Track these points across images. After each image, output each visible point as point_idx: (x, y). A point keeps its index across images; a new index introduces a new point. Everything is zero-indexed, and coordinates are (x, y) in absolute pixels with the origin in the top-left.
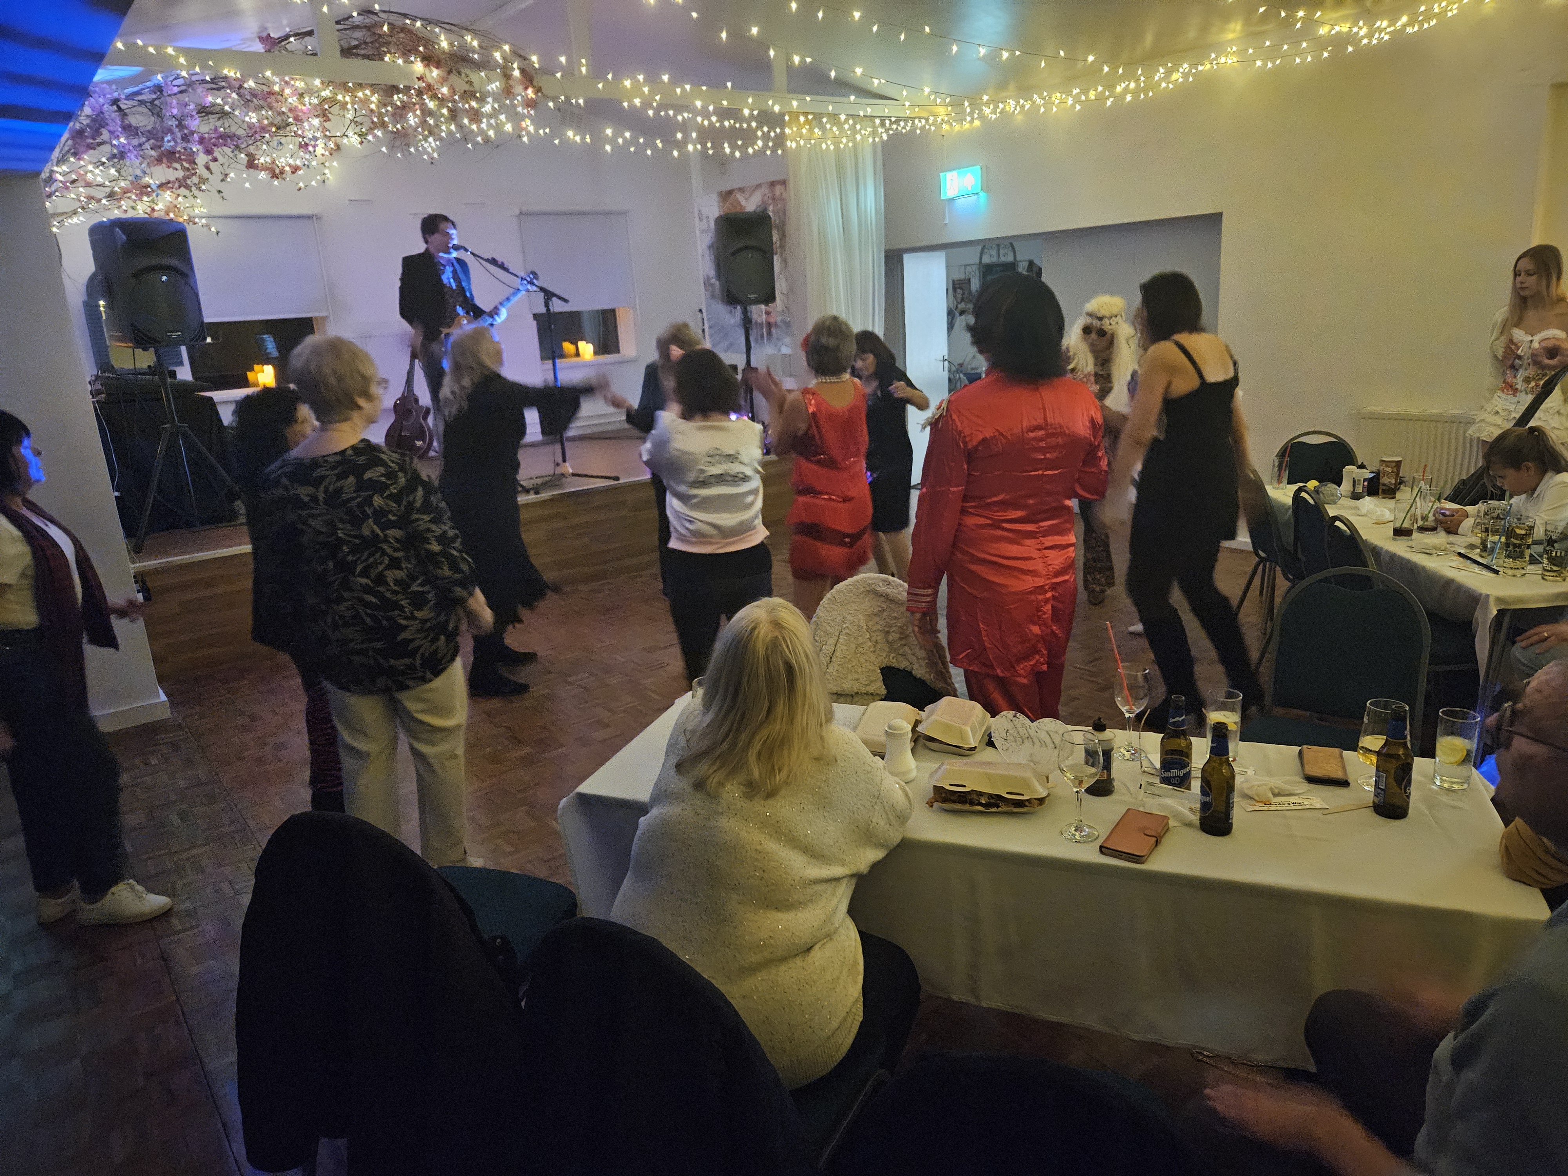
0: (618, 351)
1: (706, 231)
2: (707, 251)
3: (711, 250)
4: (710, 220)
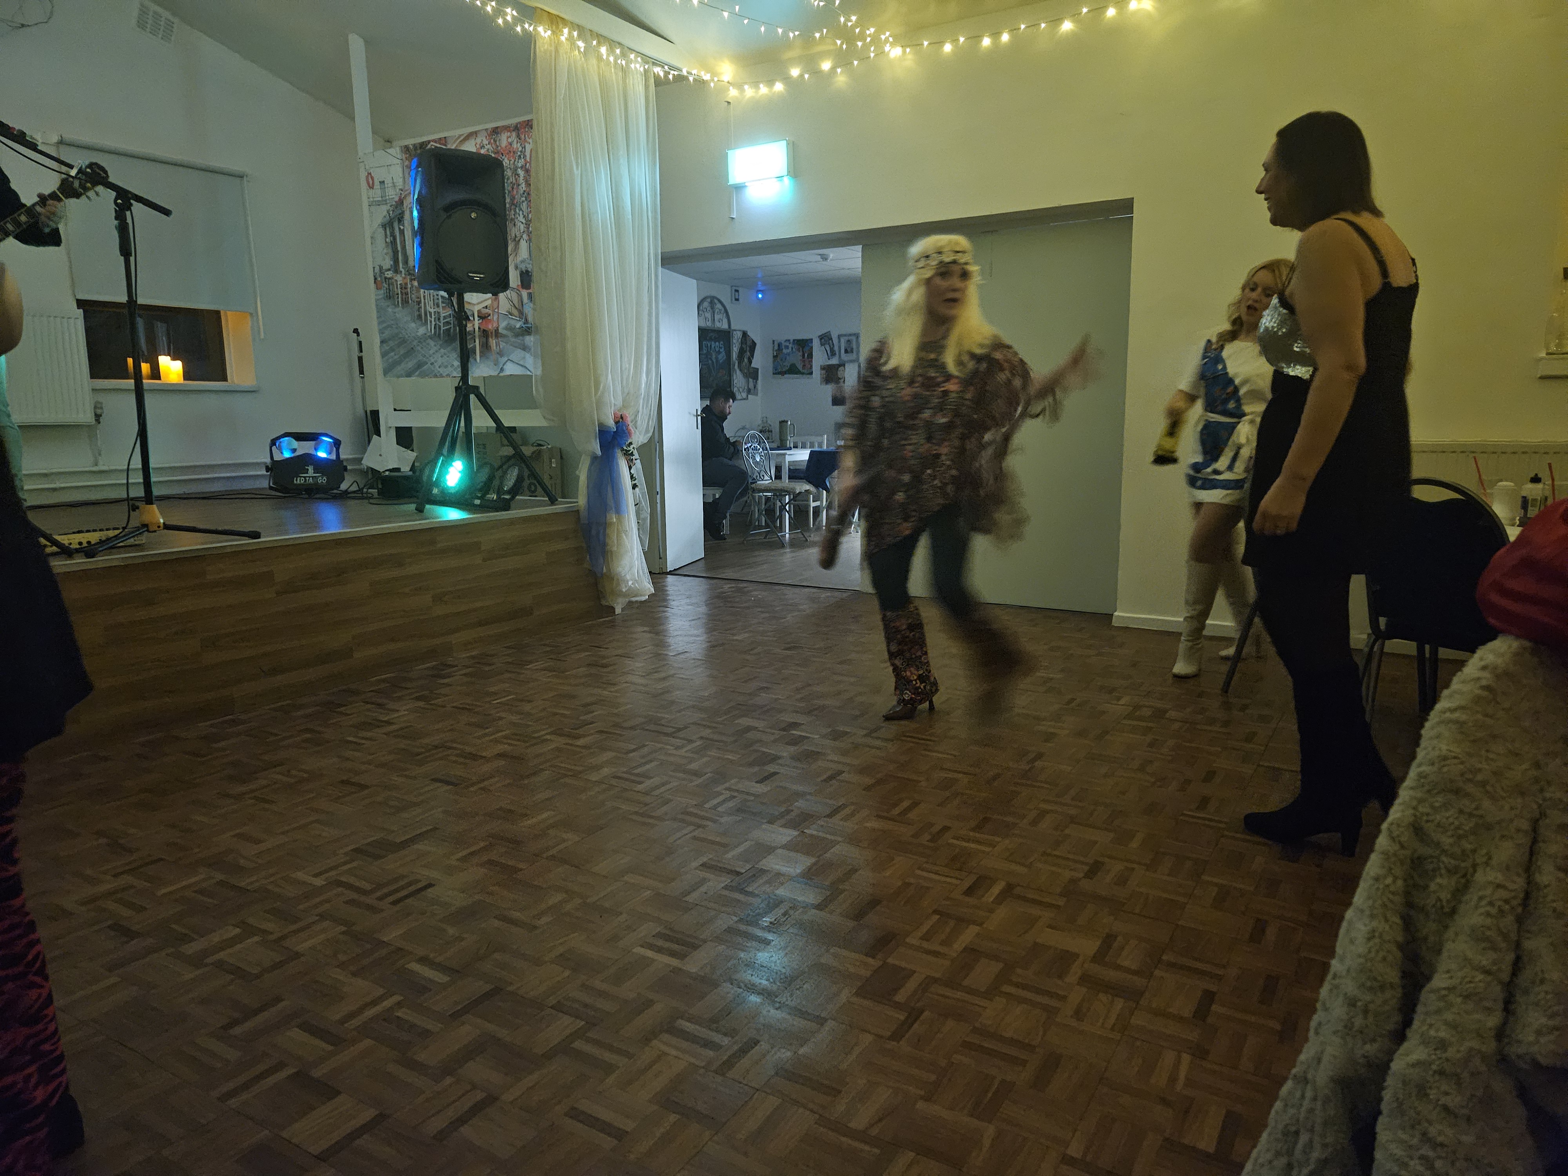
0: (224, 378)
1: (378, 203)
2: (381, 230)
3: (388, 229)
4: (386, 186)
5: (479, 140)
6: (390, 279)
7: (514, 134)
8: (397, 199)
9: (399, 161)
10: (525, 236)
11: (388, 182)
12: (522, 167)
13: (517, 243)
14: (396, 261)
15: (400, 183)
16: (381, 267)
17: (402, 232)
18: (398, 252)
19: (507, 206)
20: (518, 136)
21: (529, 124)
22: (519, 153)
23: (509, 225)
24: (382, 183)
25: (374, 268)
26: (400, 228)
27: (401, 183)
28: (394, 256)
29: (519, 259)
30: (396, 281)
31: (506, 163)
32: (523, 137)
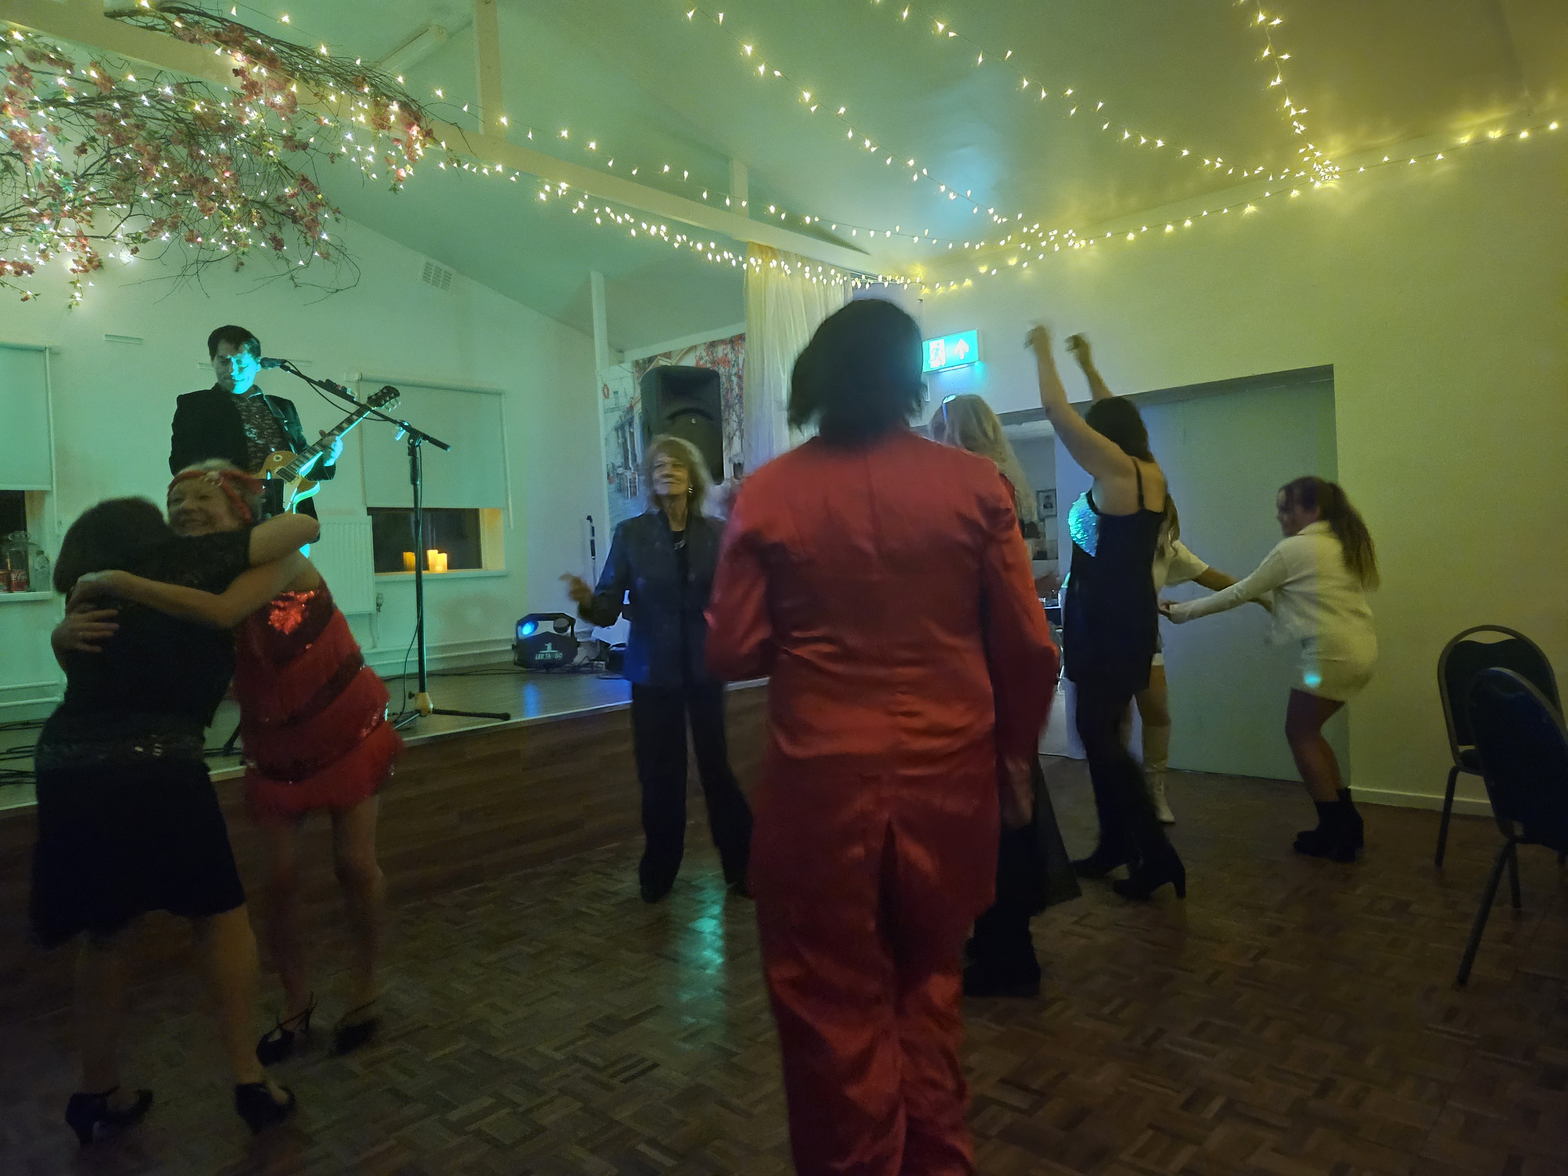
0: (479, 565)
1: (612, 410)
2: (614, 434)
3: (620, 432)
4: (619, 395)
5: (698, 353)
6: (621, 474)
7: (729, 346)
8: (628, 405)
9: (630, 374)
10: (738, 433)
11: (621, 392)
12: (735, 374)
13: (731, 439)
14: (626, 458)
15: (630, 392)
16: (613, 465)
17: (632, 434)
18: (628, 451)
19: (722, 408)
20: (733, 348)
21: (741, 337)
22: (733, 363)
23: (724, 425)
24: (616, 393)
25: (607, 465)
26: (630, 431)
27: (632, 393)
28: (625, 455)
29: (734, 452)
30: (626, 476)
31: (722, 370)
32: (736, 349)
